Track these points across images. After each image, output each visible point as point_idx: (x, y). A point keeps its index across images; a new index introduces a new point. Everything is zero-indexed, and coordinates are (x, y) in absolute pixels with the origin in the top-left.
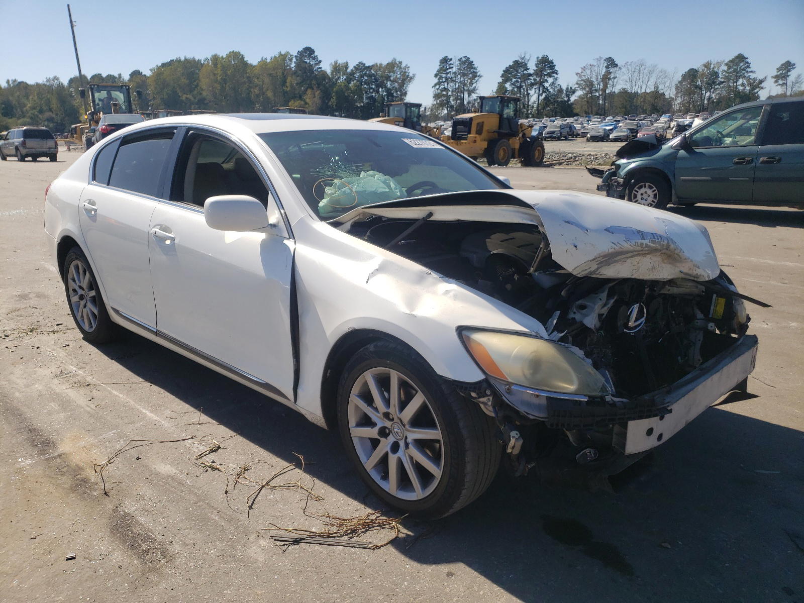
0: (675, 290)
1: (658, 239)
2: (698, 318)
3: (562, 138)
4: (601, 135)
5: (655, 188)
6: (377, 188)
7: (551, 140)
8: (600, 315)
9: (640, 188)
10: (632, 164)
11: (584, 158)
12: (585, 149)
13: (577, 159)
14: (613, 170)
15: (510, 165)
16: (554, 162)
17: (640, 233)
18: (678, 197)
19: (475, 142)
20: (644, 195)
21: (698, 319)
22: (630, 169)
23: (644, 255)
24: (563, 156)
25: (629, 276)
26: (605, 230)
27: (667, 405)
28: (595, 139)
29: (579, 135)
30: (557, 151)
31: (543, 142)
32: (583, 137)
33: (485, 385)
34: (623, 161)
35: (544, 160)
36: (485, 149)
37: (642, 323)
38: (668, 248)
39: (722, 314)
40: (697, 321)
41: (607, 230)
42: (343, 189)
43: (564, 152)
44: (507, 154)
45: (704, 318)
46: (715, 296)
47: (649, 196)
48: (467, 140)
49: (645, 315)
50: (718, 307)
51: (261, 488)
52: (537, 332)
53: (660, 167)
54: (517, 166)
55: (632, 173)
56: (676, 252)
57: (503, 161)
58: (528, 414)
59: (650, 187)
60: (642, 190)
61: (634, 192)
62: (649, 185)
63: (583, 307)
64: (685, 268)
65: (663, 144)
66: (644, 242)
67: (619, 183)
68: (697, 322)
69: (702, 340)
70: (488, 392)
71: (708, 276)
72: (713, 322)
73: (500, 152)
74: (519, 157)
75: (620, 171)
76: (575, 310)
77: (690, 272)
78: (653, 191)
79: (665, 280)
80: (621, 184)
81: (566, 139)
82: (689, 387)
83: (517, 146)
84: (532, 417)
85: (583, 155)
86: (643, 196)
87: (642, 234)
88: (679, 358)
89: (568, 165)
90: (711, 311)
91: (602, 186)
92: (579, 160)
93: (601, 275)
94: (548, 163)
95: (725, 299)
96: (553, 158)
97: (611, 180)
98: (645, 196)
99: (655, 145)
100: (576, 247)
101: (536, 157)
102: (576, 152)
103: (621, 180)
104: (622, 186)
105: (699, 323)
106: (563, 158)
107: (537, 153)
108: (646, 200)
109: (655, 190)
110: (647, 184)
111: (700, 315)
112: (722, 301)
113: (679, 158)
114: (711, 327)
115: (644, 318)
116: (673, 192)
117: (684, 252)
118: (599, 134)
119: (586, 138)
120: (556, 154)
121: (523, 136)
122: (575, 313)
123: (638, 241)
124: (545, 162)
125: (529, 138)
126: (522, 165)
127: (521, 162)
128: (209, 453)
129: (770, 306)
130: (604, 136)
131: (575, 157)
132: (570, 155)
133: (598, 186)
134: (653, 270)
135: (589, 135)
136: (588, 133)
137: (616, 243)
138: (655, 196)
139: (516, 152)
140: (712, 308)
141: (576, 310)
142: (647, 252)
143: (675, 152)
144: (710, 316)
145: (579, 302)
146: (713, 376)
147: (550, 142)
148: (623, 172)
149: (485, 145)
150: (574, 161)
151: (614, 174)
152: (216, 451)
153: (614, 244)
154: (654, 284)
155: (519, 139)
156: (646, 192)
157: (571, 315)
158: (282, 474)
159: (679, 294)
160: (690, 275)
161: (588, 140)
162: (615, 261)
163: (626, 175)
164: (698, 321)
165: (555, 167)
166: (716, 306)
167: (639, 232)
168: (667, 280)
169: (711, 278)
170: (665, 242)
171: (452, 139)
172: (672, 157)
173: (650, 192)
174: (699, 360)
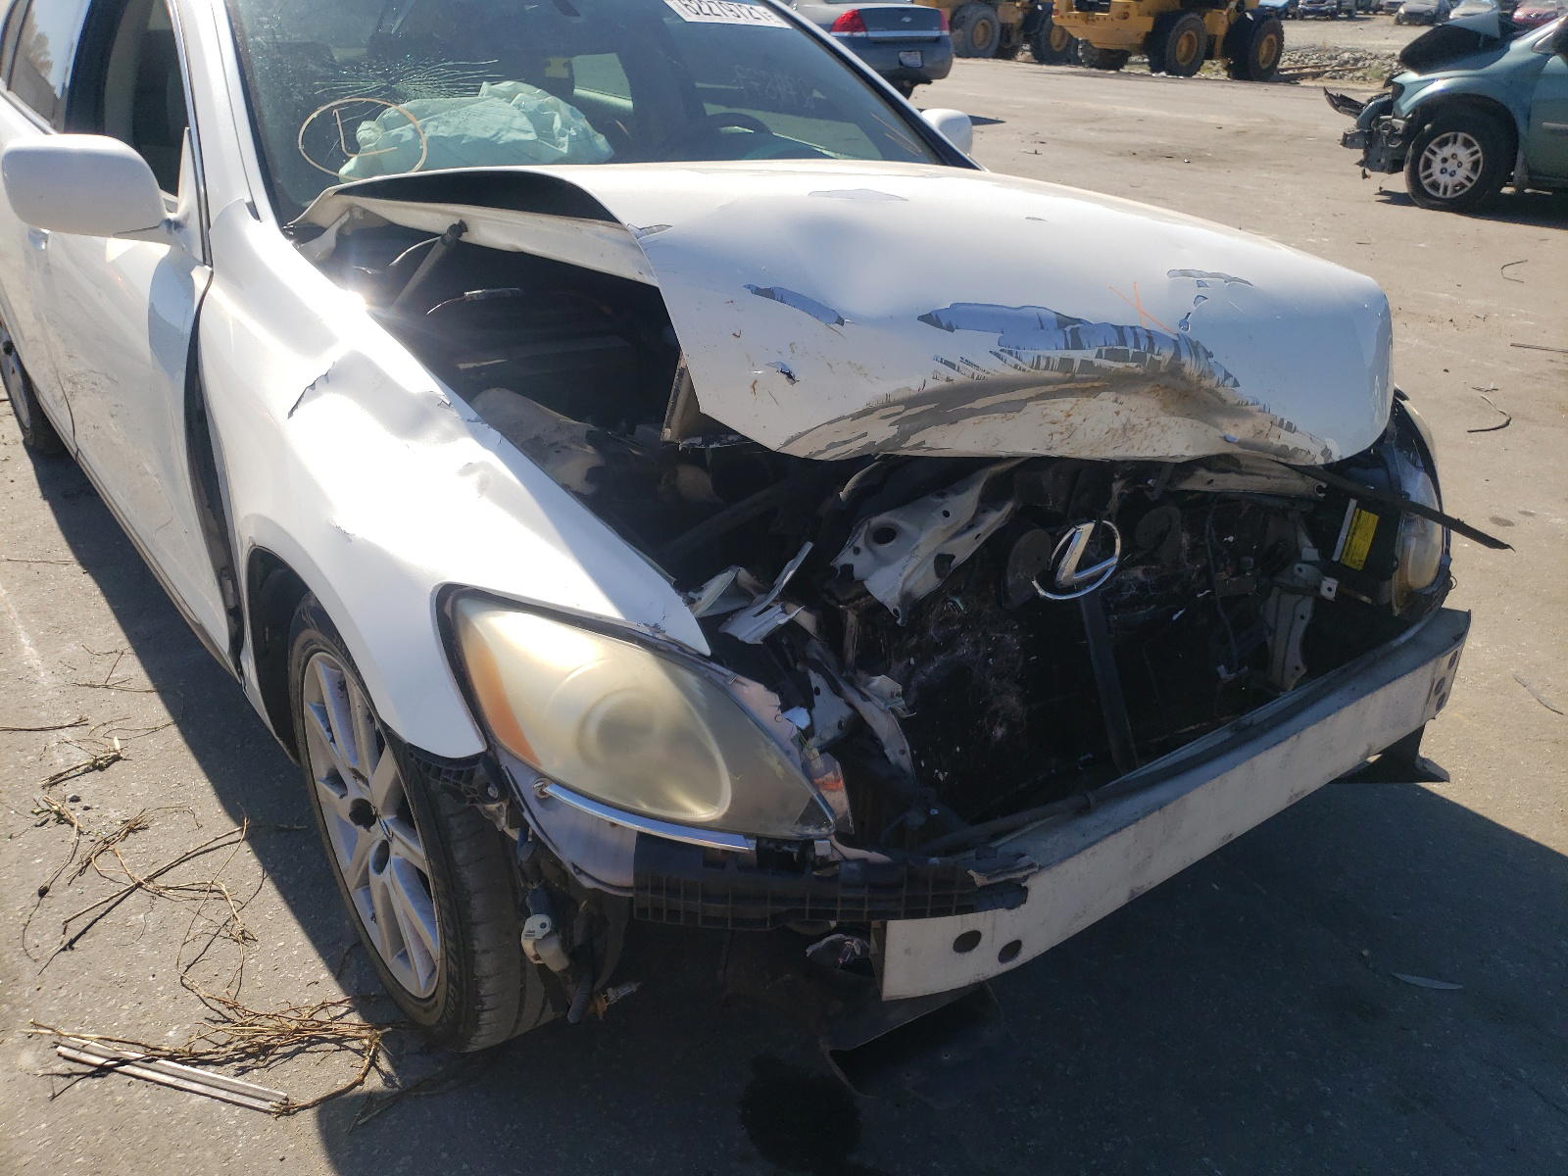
0: (1231, 482)
1: (1137, 346)
2: (1304, 558)
3: (1343, 15)
4: (1429, 11)
5: (1477, 147)
6: (500, 130)
7: (1315, 19)
8: (942, 561)
9: (1443, 143)
10: (1439, 82)
11: (1376, 63)
12: (1388, 42)
13: (1360, 65)
14: (1386, 98)
15: (1202, 74)
16: (1308, 70)
17: (1068, 329)
18: (1530, 172)
19: (1126, 16)
20: (1451, 161)
21: (1305, 562)
22: (1426, 96)
23: (1092, 392)
24: (1330, 58)
25: (1042, 451)
26: (922, 318)
27: (1025, 873)
28: (1417, 20)
29: (1380, 8)
30: (1319, 43)
31: (1283, 23)
32: (1390, 13)
33: (481, 771)
34: (1410, 76)
35: (1279, 67)
36: (1148, 34)
37: (1105, 572)
38: (1175, 369)
39: (1364, 558)
40: (1299, 565)
41: (931, 319)
42: (395, 132)
43: (1336, 49)
44: (1195, 50)
45: (1317, 558)
46: (1353, 503)
47: (1460, 164)
48: (1107, 12)
49: (1118, 551)
50: (1358, 535)
51: (132, 890)
52: (656, 626)
53: (1499, 96)
54: (1218, 77)
55: (1429, 109)
56: (1206, 383)
57: (1184, 64)
58: (581, 872)
59: (1467, 144)
60: (1447, 151)
61: (1426, 153)
62: (1466, 139)
63: (886, 535)
64: (1240, 431)
65: (1516, 38)
66: (1077, 356)
67: (1394, 129)
68: (1300, 570)
69: (1308, 616)
70: (492, 792)
71: (1326, 452)
72: (1335, 578)
73: (1180, 42)
74: (1224, 55)
75: (1401, 100)
76: (860, 543)
77: (1261, 440)
78: (1473, 154)
79: (1181, 460)
80: (1400, 132)
81: (1351, 17)
82: (1160, 793)
83: (1221, 30)
84: (588, 884)
85: (1376, 57)
86: (1447, 165)
87: (1072, 330)
88: (1221, 669)
89: (1334, 78)
90: (1340, 544)
91: (1354, 136)
92: (1364, 67)
93: (930, 449)
94: (1291, 72)
95: (1377, 517)
96: (1306, 61)
97: (1380, 122)
98: (1451, 165)
99: (1496, 39)
100: (789, 376)
101: (1261, 58)
102: (1361, 48)
103: (1400, 124)
104: (1400, 137)
105: (1305, 572)
106: (1328, 62)
107: (1265, 46)
108: (1451, 175)
109: (1476, 152)
110: (1461, 135)
111: (1310, 553)
112: (1370, 520)
113: (1547, 75)
114: (1330, 589)
115: (1114, 561)
116: (1520, 156)
117: (1236, 384)
118: (1428, 7)
119: (1396, 15)
120: (1315, 52)
121: (1237, 7)
122: (857, 551)
123: (1048, 353)
124: (1283, 70)
125: (1252, 12)
126: (1228, 76)
127: (1228, 68)
128: (86, 771)
129: (1507, 547)
130: (1438, 12)
131: (1357, 60)
132: (1346, 56)
133: (1345, 135)
134: (1130, 434)
135: (1402, 10)
136: (1400, 4)
137: (957, 362)
138: (1476, 164)
139: (1218, 45)
140: (1343, 535)
141: (866, 543)
142: (1096, 384)
143: (1539, 59)
144: (1335, 558)
145: (884, 518)
146: (1255, 759)
147: (1313, 22)
148: (1406, 105)
149: (1147, 24)
150: (1351, 71)
151: (1387, 107)
152: (101, 768)
153: (947, 363)
154: (1142, 470)
155: (1228, 15)
156: (1454, 156)
157: (846, 557)
158: (212, 850)
159: (1245, 493)
160: (1261, 449)
161: (1399, 22)
162: (973, 413)
163: (1414, 111)
164: (1303, 566)
165: (1303, 83)
166: (1352, 533)
167: (1063, 322)
168: (1186, 459)
169: (1336, 458)
170: (1167, 354)
171: (1077, 9)
172: (1531, 70)
173: (1464, 154)
174: (1297, 668)
